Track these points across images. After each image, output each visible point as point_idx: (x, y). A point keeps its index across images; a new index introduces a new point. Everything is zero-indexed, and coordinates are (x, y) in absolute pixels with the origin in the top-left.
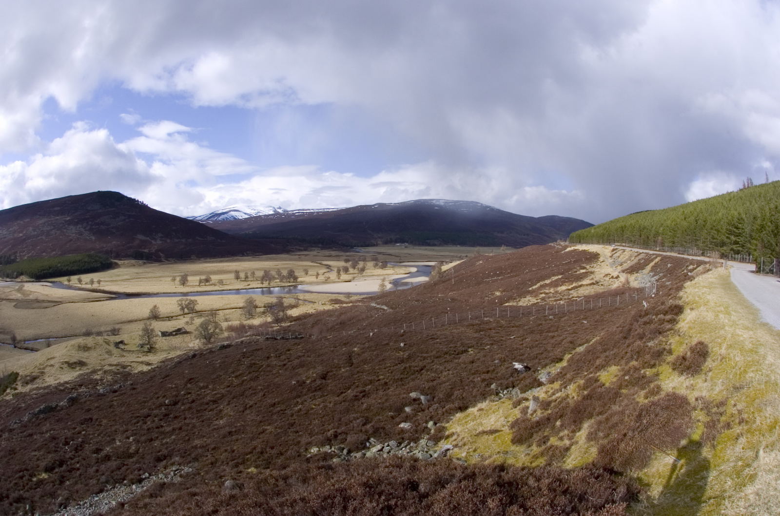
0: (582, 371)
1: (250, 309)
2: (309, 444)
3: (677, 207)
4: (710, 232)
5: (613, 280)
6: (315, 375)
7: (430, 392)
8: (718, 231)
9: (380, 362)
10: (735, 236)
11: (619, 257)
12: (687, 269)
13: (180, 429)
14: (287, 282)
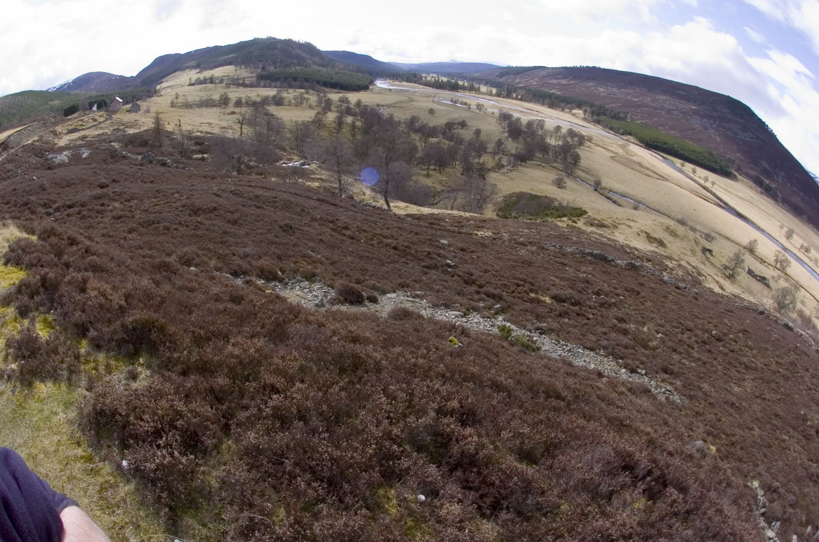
2: (759, 476)
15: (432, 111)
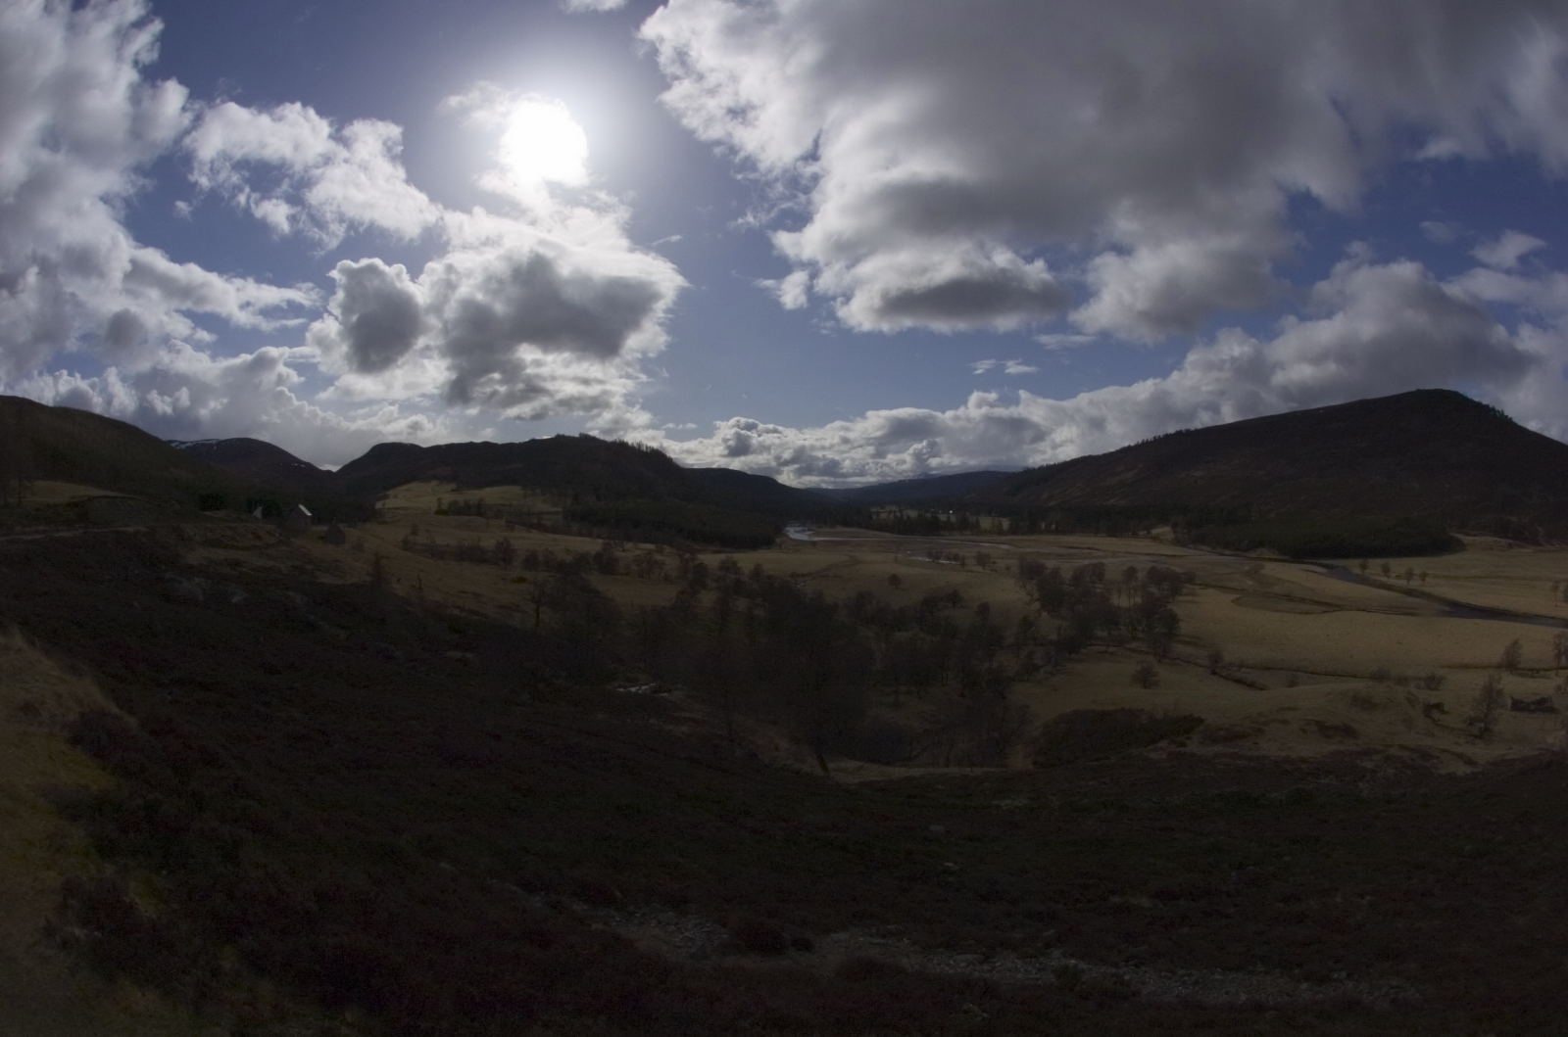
15: (895, 580)
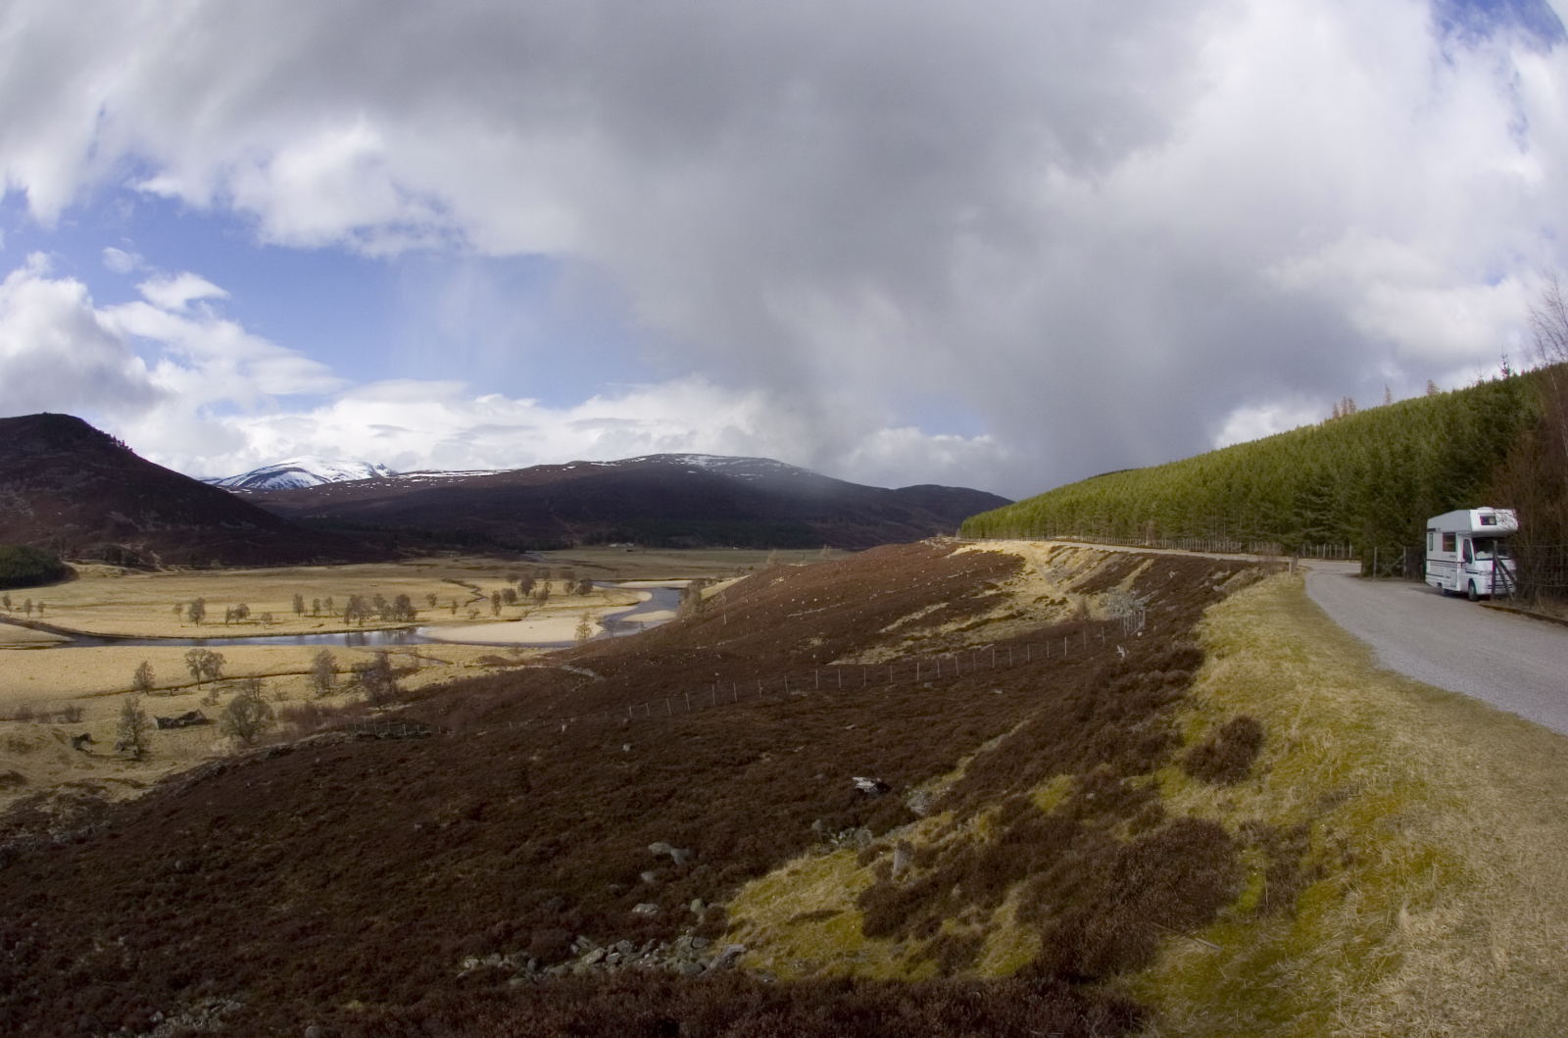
0: (996, 788)
1: (324, 674)
2: (458, 954)
3: (1189, 461)
4: (1258, 506)
5: (1053, 608)
6: (456, 811)
7: (689, 841)
8: (1276, 503)
9: (583, 783)
10: (1313, 510)
11: (1065, 562)
12: (1211, 581)
13: (208, 921)
14: (395, 620)
